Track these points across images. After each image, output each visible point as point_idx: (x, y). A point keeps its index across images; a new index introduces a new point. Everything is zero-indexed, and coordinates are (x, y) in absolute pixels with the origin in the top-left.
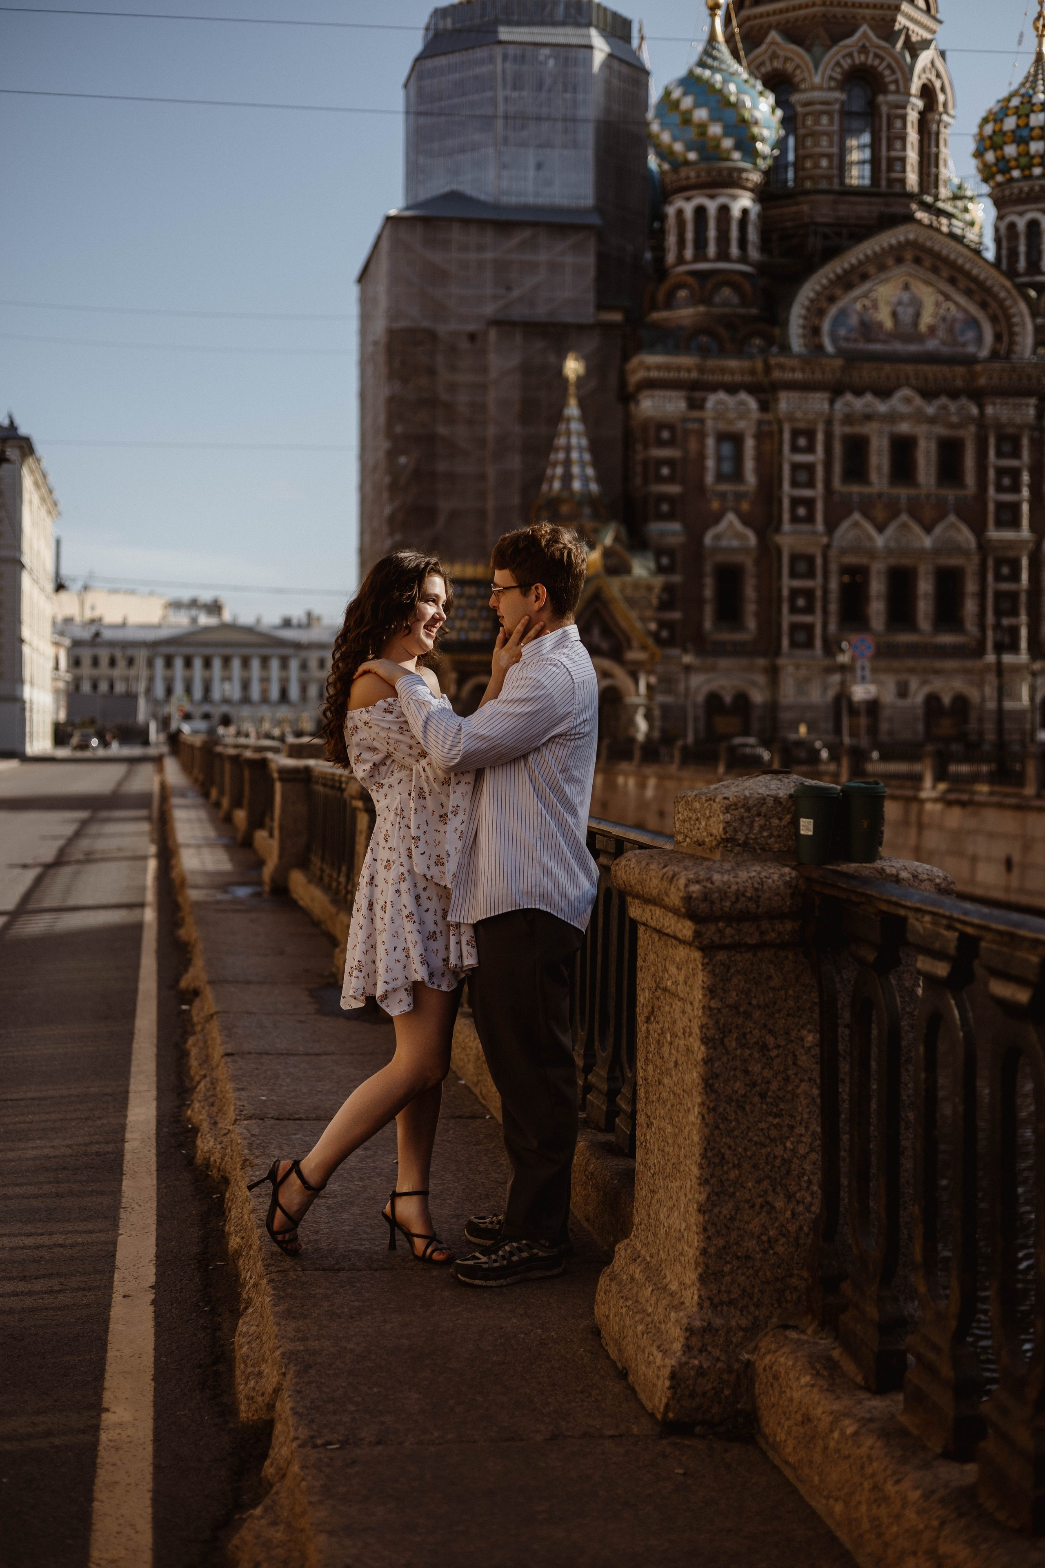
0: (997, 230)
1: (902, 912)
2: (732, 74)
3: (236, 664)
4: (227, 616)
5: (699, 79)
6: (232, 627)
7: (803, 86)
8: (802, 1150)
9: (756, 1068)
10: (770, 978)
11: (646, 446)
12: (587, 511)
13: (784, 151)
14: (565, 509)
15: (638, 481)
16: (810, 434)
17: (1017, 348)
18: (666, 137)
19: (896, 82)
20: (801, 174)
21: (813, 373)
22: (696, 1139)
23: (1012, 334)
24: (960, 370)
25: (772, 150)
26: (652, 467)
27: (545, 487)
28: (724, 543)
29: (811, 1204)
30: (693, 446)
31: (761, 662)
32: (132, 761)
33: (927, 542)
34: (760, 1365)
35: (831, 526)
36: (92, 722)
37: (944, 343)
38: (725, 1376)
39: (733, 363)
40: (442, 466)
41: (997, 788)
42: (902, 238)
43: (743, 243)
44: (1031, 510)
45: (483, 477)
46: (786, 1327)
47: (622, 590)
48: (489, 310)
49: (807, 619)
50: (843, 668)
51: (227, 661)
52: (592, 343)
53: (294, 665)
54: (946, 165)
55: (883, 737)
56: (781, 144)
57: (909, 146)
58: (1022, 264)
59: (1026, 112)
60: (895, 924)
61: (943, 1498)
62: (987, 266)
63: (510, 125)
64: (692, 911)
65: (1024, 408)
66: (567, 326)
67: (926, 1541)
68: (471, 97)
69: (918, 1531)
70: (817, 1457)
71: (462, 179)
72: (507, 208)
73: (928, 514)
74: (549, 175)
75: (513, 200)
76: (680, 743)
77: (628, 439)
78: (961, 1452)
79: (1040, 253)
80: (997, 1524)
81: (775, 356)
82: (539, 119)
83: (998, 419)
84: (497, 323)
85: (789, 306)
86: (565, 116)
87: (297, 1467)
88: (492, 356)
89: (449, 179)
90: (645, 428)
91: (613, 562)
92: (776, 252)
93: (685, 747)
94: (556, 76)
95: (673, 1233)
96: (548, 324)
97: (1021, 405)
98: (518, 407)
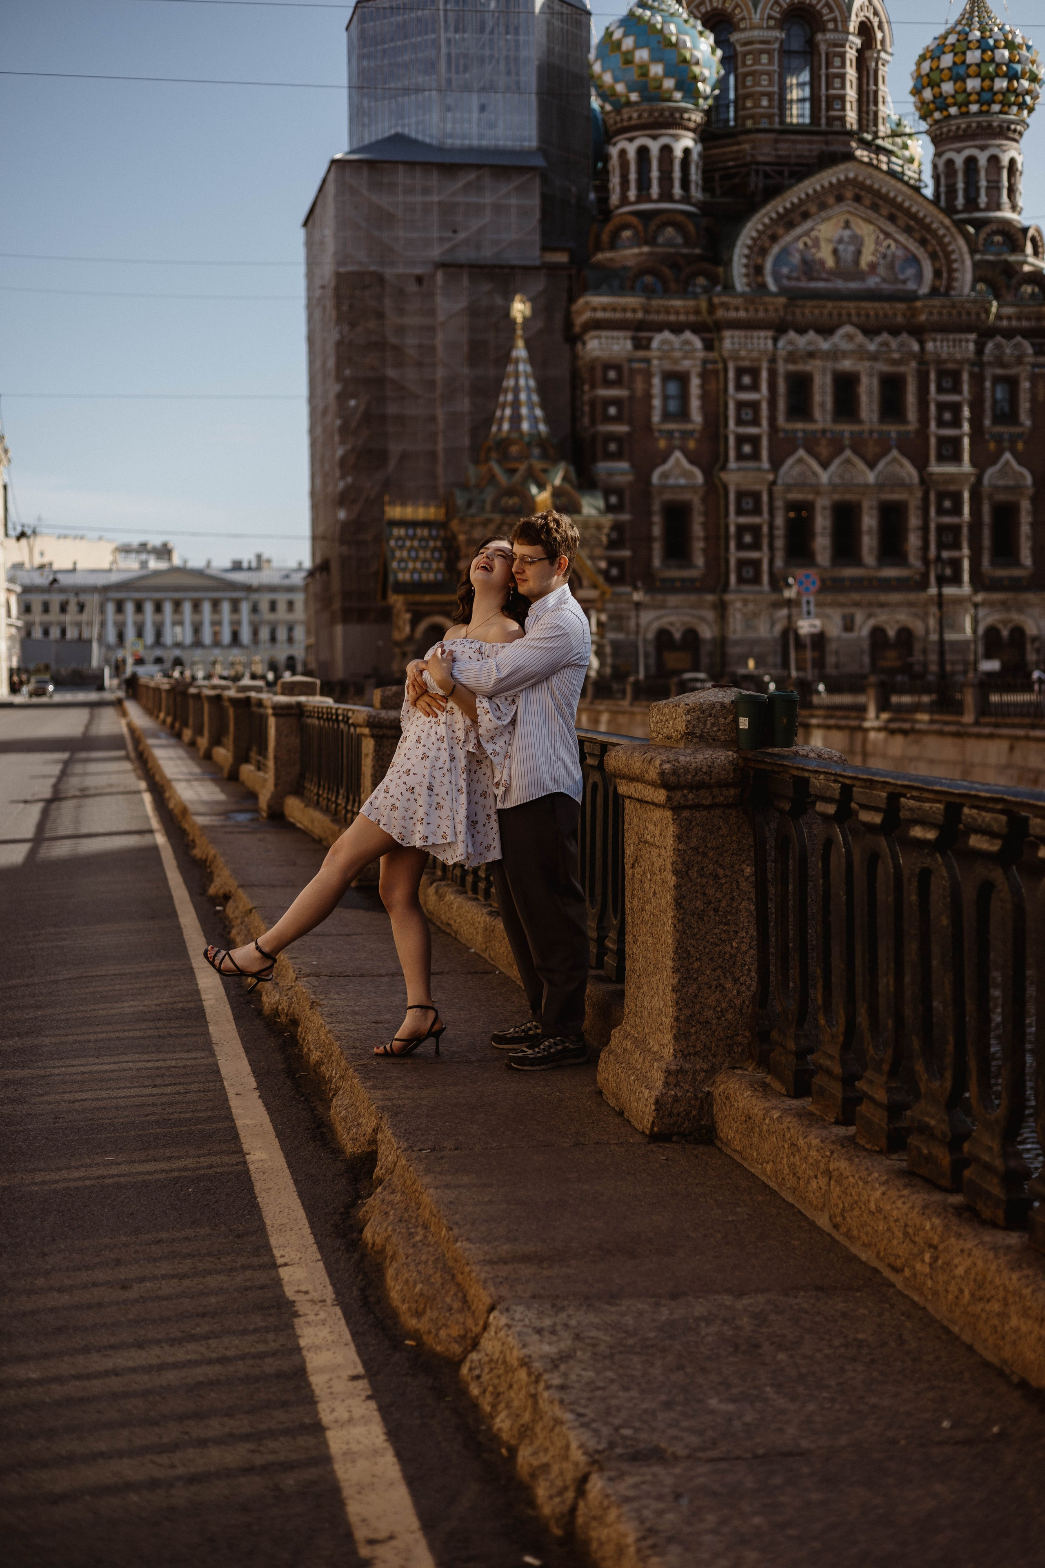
0: (935, 166)
2: (672, 15)
3: (187, 607)
4: (177, 561)
5: (640, 18)
6: (182, 571)
7: (742, 26)
8: (744, 948)
9: (711, 891)
10: (720, 828)
11: (593, 386)
12: (536, 451)
13: (725, 90)
14: (514, 449)
15: (586, 421)
16: (754, 373)
17: (956, 284)
18: (608, 78)
19: (835, 20)
20: (741, 113)
21: (756, 312)
22: (670, 941)
23: (951, 271)
24: (901, 306)
25: (713, 89)
26: (599, 407)
27: (494, 429)
28: (671, 481)
29: (751, 985)
30: (639, 386)
31: (710, 598)
32: (92, 705)
33: (871, 477)
34: (716, 1093)
35: (776, 464)
36: (47, 668)
37: (884, 280)
38: (693, 1102)
39: (677, 303)
40: (392, 409)
41: (936, 717)
42: (842, 177)
43: (685, 183)
44: (972, 444)
45: (433, 419)
46: (734, 1068)
48: (436, 253)
49: (754, 555)
50: (789, 603)
51: (177, 605)
52: (539, 285)
53: (245, 607)
54: (884, 102)
55: (830, 671)
56: (721, 83)
57: (848, 84)
58: (960, 201)
59: (963, 49)
60: (802, 784)
61: (833, 1142)
62: (925, 203)
63: (453, 67)
64: (665, 782)
65: (963, 344)
66: (512, 267)
67: (822, 1166)
68: (413, 40)
69: (818, 1162)
70: (755, 1140)
71: (407, 121)
72: (452, 151)
73: (871, 449)
74: (492, 117)
75: (458, 142)
76: (632, 679)
77: (575, 379)
78: (846, 1119)
79: (978, 189)
80: (866, 1150)
81: (718, 295)
82: (482, 60)
83: (938, 355)
84: (443, 265)
85: (732, 246)
86: (507, 58)
87: (404, 1162)
88: (439, 299)
89: (393, 122)
90: (592, 369)
91: (564, 500)
92: (718, 191)
93: (636, 683)
94: (498, 18)
95: (654, 1012)
96: (495, 266)
97: (961, 341)
98: (466, 349)
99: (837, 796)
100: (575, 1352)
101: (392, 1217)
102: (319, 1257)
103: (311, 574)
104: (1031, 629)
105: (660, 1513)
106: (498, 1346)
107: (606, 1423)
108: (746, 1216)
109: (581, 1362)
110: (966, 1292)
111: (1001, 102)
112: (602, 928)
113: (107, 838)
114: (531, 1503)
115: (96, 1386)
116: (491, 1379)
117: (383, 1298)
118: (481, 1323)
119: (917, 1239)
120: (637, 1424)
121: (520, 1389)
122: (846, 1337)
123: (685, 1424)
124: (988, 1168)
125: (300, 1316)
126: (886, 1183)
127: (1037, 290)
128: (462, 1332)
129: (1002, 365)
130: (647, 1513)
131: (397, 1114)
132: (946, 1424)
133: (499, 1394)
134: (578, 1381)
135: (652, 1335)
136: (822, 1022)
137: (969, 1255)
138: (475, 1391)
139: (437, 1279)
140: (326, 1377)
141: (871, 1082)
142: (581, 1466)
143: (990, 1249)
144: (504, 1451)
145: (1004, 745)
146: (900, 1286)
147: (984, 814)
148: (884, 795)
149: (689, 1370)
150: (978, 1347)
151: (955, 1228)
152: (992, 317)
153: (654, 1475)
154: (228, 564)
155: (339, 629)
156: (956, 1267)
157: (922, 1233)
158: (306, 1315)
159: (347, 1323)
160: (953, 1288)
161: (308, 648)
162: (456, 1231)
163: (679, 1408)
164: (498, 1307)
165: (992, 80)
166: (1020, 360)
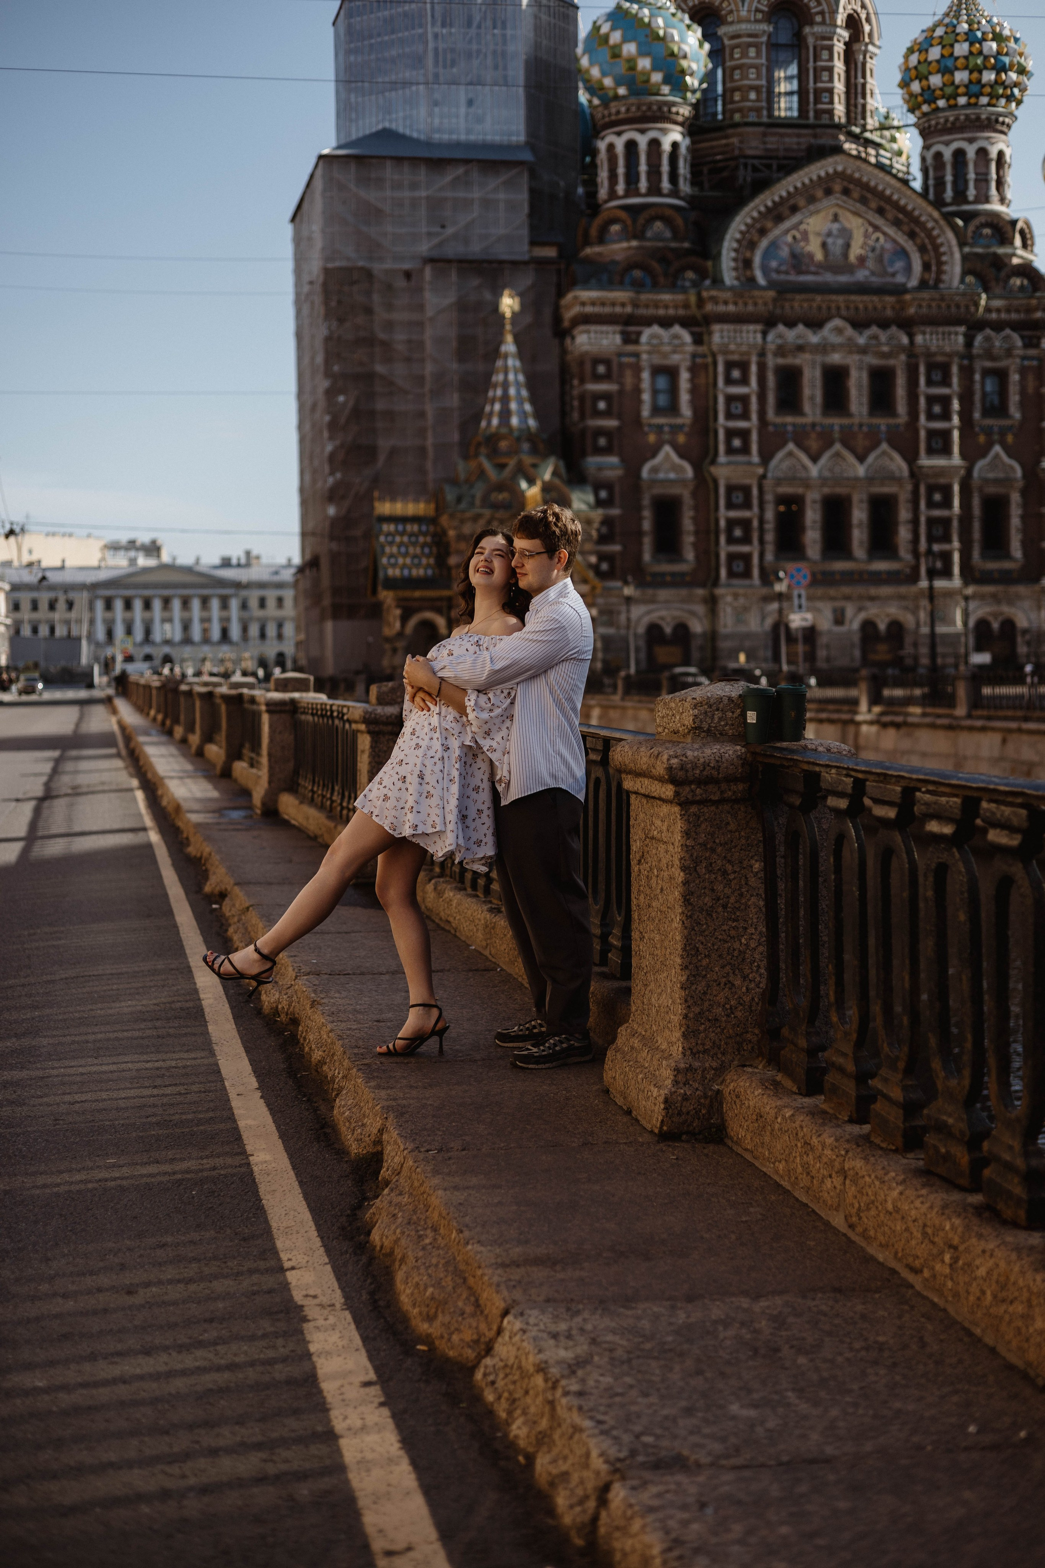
0: (923, 159)
1: (817, 769)
2: (660, 8)
3: (176, 604)
4: (165, 558)
5: (627, 12)
6: (170, 567)
7: (730, 19)
8: (753, 944)
9: (719, 887)
10: (728, 824)
11: (582, 381)
12: (526, 446)
13: (712, 83)
14: (503, 445)
15: (576, 415)
16: (744, 367)
17: (944, 277)
18: (595, 72)
19: (822, 13)
20: (729, 107)
21: (745, 305)
22: (678, 938)
23: (940, 264)
24: (890, 299)
25: (701, 83)
26: (588, 402)
27: (483, 424)
28: (661, 476)
29: (760, 982)
30: (629, 380)
31: (700, 592)
32: (82, 703)
33: (861, 471)
34: (726, 1091)
35: (766, 457)
36: (36, 666)
37: (873, 273)
38: (702, 1101)
39: (666, 297)
40: (381, 405)
41: (929, 710)
42: (831, 170)
43: (674, 177)
44: (961, 437)
45: (422, 415)
46: (744, 1066)
48: (424, 248)
49: (745, 549)
50: (780, 597)
51: (166, 602)
52: (527, 280)
53: (234, 604)
54: (872, 95)
55: (821, 664)
56: (709, 77)
57: (836, 77)
58: (949, 194)
59: (951, 42)
60: (812, 779)
61: (848, 1141)
62: (914, 196)
63: (441, 63)
64: (673, 778)
65: (953, 337)
66: (501, 262)
67: (837, 1165)
68: (400, 35)
69: (832, 1161)
70: (767, 1139)
71: (394, 116)
72: (440, 145)
73: (861, 443)
74: (480, 111)
75: (446, 137)
76: (623, 674)
77: (565, 374)
78: (859, 1118)
79: (966, 182)
80: (881, 1148)
81: (707, 289)
82: (469, 55)
83: (928, 348)
84: (431, 260)
85: (720, 240)
86: (494, 52)
87: (411, 1163)
88: (427, 294)
89: (381, 117)
90: (581, 363)
91: (554, 495)
92: (706, 185)
93: (628, 677)
94: (485, 12)
95: (662, 1010)
96: (483, 261)
97: (950, 334)
98: (454, 344)
99: (849, 790)
100: (592, 1357)
101: (400, 1220)
102: (327, 1260)
103: (301, 570)
104: (1022, 622)
105: (685, 1523)
106: (513, 1351)
107: (626, 1431)
108: (759, 1217)
109: (599, 1367)
110: (989, 1293)
111: (989, 95)
112: (606, 923)
113: (100, 836)
114: (551, 1511)
115: (104, 1394)
116: (506, 1385)
117: (392, 1302)
118: (495, 1327)
119: (936, 1239)
120: (659, 1431)
121: (537, 1395)
122: (866, 1340)
123: (707, 1430)
124: (1009, 1167)
125: (309, 1321)
126: (904, 1182)
127: (1026, 282)
128: (475, 1337)
129: (993, 358)
130: (671, 1523)
131: (402, 1114)
132: (972, 1429)
133: (514, 1400)
134: (597, 1388)
135: (670, 1339)
136: (835, 1019)
137: (991, 1256)
138: (490, 1397)
139: (448, 1282)
140: (338, 1383)
141: (886, 1080)
142: (603, 1474)
143: (1012, 1250)
144: (521, 1459)
145: (997, 738)
146: (918, 1287)
147: (1003, 808)
148: (899, 789)
149: (708, 1375)
150: (1002, 1350)
151: (975, 1228)
152: (981, 310)
153: (678, 1484)
154: (217, 561)
155: (329, 626)
156: (978, 1268)
157: (941, 1234)
158: (314, 1320)
159: (358, 1328)
160: (974, 1289)
161: (298, 644)
162: (467, 1234)
163: (700, 1414)
164: (513, 1311)
165: (980, 72)
166: (1009, 353)
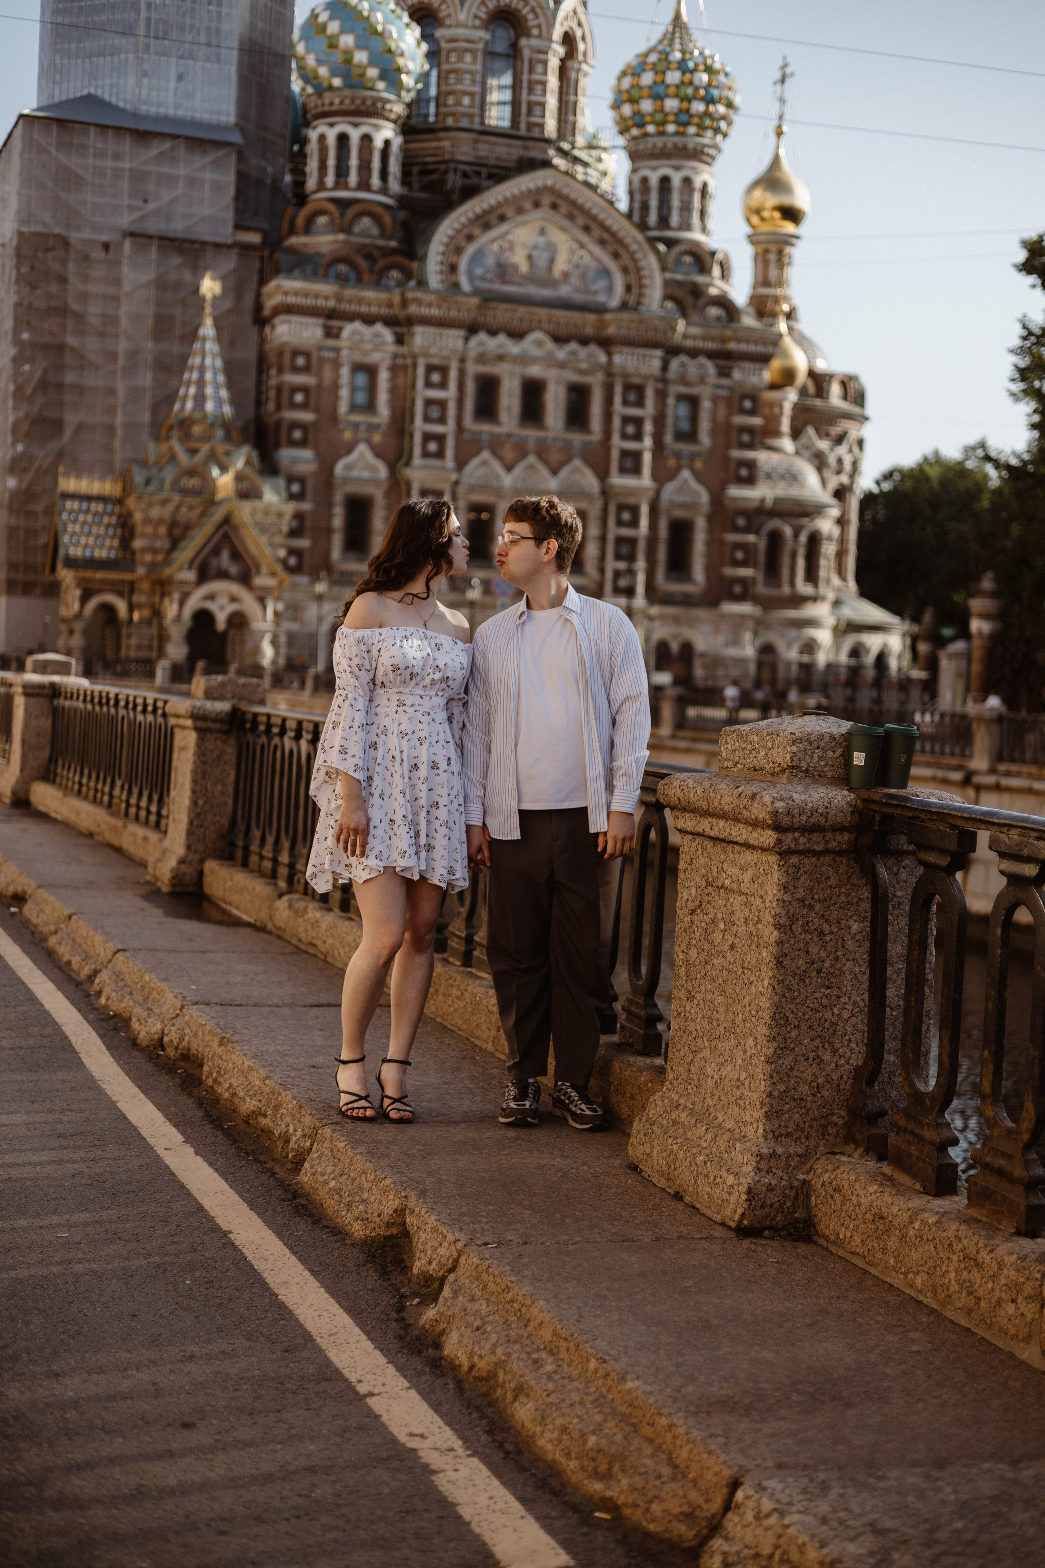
0: (630, 183)
5: (347, 5)
7: (448, 22)
9: (814, 949)
11: (280, 371)
12: (219, 433)
13: (427, 85)
14: (197, 430)
15: (271, 406)
16: (444, 370)
17: (645, 300)
18: (311, 61)
19: (539, 26)
20: (443, 110)
21: (449, 310)
23: (641, 286)
24: (591, 317)
25: (416, 83)
26: (285, 395)
27: (177, 406)
28: (355, 474)
29: (850, 1058)
30: (327, 374)
33: (554, 483)
34: (817, 1183)
35: (461, 463)
37: (577, 290)
38: (787, 1192)
39: (370, 294)
40: (70, 378)
42: (540, 183)
43: (384, 175)
44: (653, 459)
45: (112, 391)
46: (834, 1153)
47: (253, 514)
48: (125, 221)
52: (230, 262)
54: (583, 114)
56: (424, 77)
57: (549, 92)
58: (653, 218)
59: (663, 69)
62: (618, 216)
63: (152, 34)
64: (776, 823)
65: (648, 359)
66: (204, 243)
70: (893, 1245)
71: (100, 82)
72: (146, 118)
73: (555, 457)
74: (190, 87)
75: (153, 110)
76: (312, 671)
77: (262, 363)
79: (669, 208)
81: (412, 290)
82: (182, 28)
83: (624, 369)
84: (133, 235)
85: (427, 241)
86: (208, 29)
88: (125, 269)
89: (86, 82)
90: (280, 354)
91: (244, 486)
92: (416, 186)
95: (727, 1083)
96: (185, 241)
97: (644, 356)
98: (150, 323)
102: (407, 1384)
104: (700, 644)
111: (697, 125)
118: (719, 1501)
125: (435, 1472)
127: (720, 313)
128: (686, 1509)
129: (685, 383)
135: (959, 1524)
139: (613, 1429)
152: (678, 335)
155: (3, 601)
164: (746, 1482)
165: (689, 101)
166: (702, 380)
